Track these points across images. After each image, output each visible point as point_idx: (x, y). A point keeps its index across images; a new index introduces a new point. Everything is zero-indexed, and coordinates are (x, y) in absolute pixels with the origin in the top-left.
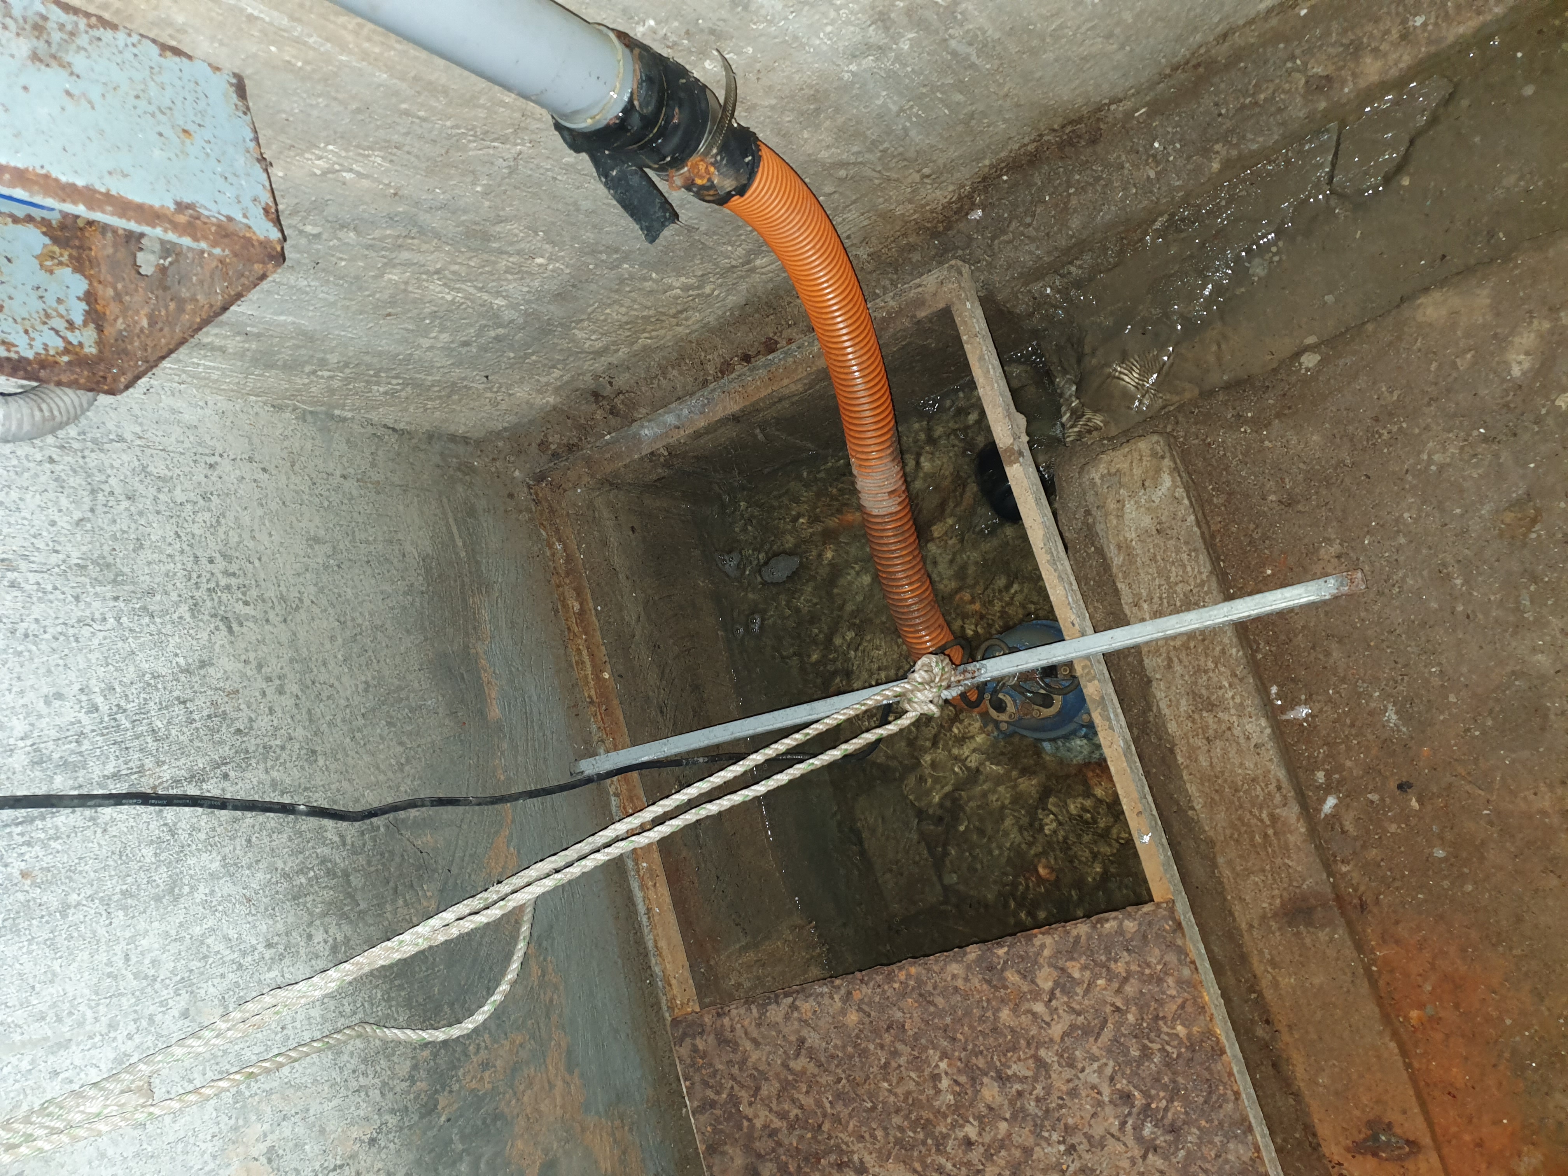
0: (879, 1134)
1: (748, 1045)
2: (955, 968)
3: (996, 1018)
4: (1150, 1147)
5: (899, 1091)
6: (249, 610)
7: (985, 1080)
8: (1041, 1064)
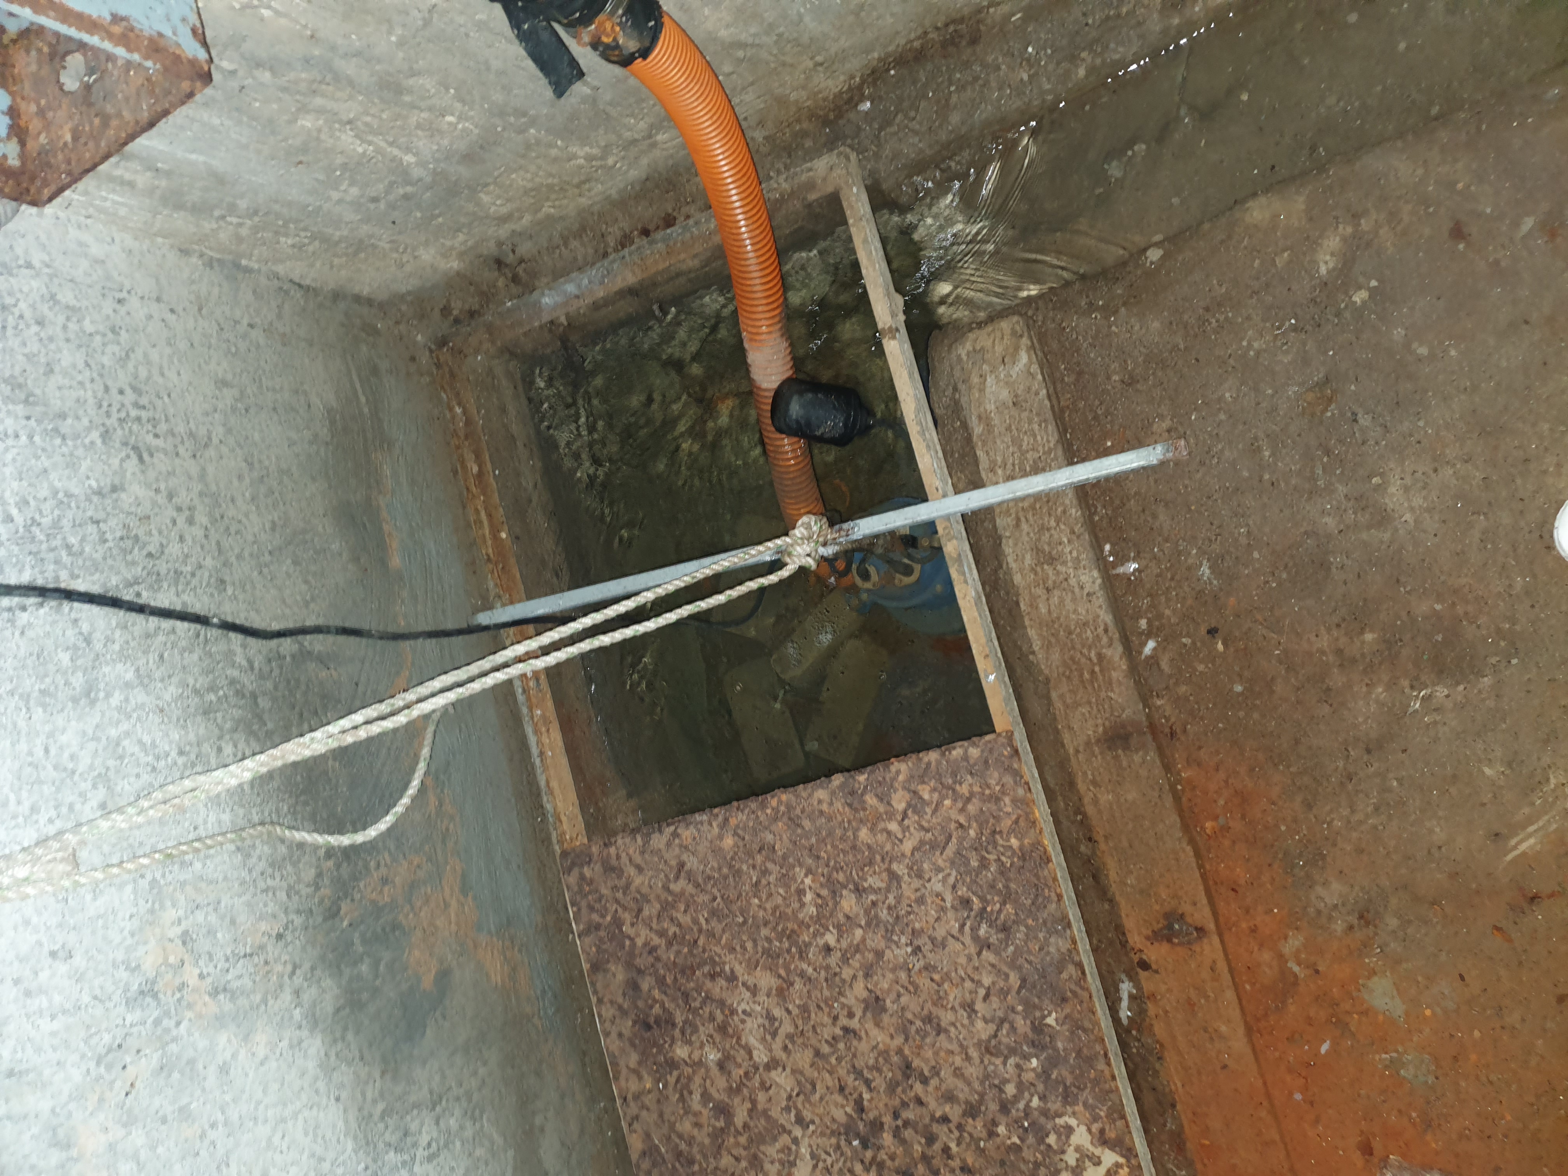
0: (749, 945)
1: (632, 871)
2: (821, 794)
3: (855, 837)
4: (984, 945)
5: (768, 906)
6: (159, 442)
7: (845, 892)
8: (893, 876)
